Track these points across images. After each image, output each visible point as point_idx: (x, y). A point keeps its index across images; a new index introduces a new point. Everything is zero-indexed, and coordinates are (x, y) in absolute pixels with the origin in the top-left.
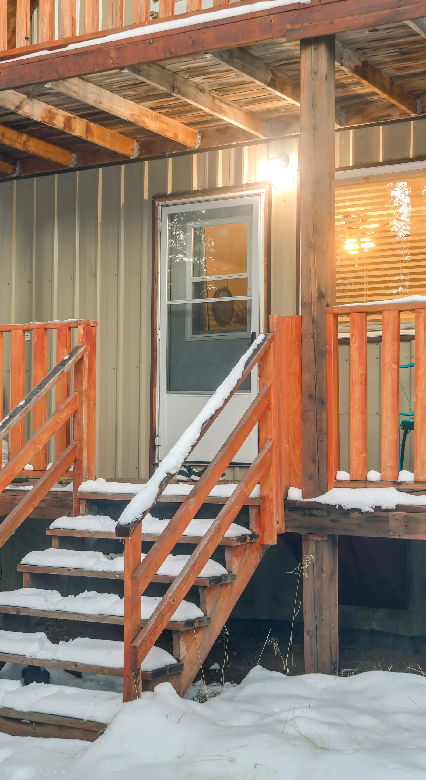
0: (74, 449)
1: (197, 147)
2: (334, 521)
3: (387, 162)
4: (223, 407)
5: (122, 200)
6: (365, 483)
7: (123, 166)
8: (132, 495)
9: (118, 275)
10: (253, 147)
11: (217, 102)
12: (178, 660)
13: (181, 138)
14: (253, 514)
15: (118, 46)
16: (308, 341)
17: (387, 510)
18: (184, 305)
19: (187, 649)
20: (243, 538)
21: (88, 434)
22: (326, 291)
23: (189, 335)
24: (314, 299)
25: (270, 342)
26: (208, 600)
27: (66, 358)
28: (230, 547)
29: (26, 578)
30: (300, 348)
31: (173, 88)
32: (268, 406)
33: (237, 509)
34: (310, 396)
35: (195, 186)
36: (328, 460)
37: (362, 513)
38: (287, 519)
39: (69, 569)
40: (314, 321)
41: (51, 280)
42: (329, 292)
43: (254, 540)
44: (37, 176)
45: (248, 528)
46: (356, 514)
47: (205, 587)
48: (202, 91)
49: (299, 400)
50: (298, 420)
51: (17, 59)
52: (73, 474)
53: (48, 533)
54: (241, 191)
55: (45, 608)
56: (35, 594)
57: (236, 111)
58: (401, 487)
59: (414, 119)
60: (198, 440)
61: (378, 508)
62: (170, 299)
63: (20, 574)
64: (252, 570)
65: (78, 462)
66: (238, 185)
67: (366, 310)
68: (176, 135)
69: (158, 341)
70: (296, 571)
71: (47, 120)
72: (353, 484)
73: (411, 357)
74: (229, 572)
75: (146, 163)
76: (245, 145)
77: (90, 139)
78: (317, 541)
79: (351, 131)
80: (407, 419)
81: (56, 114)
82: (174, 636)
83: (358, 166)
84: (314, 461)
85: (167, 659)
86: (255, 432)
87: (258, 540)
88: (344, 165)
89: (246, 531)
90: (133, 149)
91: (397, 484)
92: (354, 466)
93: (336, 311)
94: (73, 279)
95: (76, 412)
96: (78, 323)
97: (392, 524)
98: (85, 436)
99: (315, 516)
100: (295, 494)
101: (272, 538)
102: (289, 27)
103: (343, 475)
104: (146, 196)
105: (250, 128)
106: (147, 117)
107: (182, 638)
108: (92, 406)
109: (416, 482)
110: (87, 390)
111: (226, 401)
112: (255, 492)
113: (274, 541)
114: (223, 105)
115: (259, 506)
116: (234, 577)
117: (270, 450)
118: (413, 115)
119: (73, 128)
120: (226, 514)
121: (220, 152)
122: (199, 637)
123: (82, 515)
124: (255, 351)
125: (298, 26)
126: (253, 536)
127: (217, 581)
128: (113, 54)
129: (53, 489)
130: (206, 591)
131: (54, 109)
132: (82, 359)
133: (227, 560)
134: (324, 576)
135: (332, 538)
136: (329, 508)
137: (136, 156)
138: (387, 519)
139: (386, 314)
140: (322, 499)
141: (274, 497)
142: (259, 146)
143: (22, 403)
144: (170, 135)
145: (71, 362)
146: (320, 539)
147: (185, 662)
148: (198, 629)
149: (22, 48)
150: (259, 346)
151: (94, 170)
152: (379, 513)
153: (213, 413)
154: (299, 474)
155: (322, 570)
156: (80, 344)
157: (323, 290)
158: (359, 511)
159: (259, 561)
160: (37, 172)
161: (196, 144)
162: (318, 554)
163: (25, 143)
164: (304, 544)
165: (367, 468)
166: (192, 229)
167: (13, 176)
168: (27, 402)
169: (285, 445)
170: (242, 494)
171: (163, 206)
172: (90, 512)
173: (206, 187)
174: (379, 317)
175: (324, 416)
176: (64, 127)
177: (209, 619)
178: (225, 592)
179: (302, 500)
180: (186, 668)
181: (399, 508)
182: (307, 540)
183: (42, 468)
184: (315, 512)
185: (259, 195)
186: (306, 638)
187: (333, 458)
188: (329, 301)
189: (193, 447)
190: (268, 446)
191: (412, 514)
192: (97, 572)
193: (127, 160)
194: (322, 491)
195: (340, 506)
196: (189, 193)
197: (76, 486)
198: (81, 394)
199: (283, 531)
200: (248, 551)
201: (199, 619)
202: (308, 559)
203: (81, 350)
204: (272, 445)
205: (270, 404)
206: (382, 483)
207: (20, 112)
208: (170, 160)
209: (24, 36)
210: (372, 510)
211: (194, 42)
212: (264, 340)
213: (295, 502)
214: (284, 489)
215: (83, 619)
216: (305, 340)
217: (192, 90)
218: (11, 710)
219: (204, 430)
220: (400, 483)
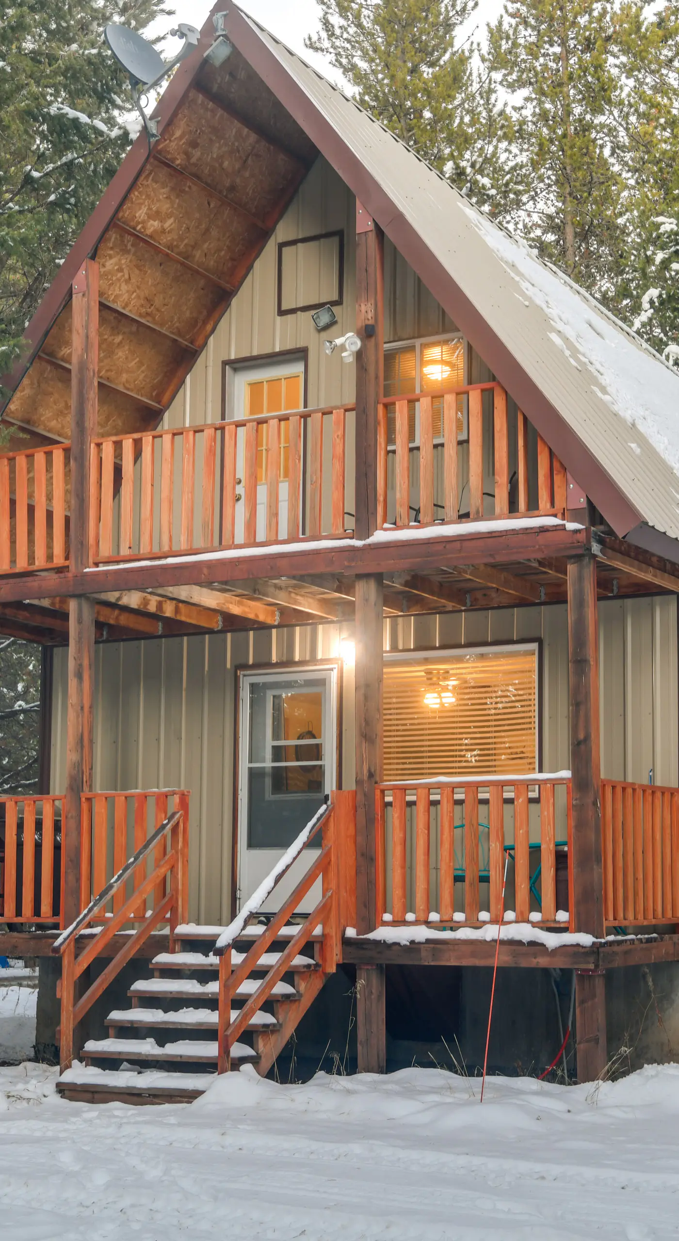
0: (171, 899)
1: (276, 623)
2: (379, 953)
3: (443, 647)
4: (292, 863)
5: (206, 668)
6: (404, 923)
7: (207, 636)
8: (219, 935)
9: (201, 738)
10: (326, 626)
11: (293, 595)
12: (257, 1053)
13: (262, 618)
14: (317, 947)
15: (209, 564)
16: (361, 812)
17: (419, 943)
18: (264, 768)
19: (264, 1046)
20: (308, 966)
21: (183, 884)
22: (375, 771)
23: (269, 796)
24: (366, 778)
25: (331, 812)
26: (280, 1011)
27: (165, 822)
28: (299, 973)
29: (134, 1001)
30: (355, 817)
31: (255, 591)
32: (329, 863)
33: (303, 943)
34: (363, 855)
35: (274, 659)
36: (376, 904)
37: (401, 946)
38: (344, 952)
39: (171, 993)
40: (365, 795)
41: (137, 741)
42: (378, 772)
43: (318, 968)
44: (123, 640)
45: (312, 958)
46: (397, 946)
47: (279, 1001)
48: (280, 588)
49: (354, 857)
50: (353, 873)
51: (122, 566)
52: (169, 920)
53: (151, 966)
54: (316, 665)
55: (153, 1020)
56: (142, 1012)
57: (310, 600)
58: (430, 925)
59: (465, 611)
60: (273, 889)
61: (412, 942)
62: (251, 761)
63: (130, 998)
64: (315, 993)
65: (174, 910)
66: (313, 660)
67: (404, 787)
68: (257, 615)
69: (239, 801)
70: (351, 993)
71: (142, 607)
72: (395, 923)
73: (463, 818)
74: (297, 992)
75: (229, 635)
76: (320, 623)
77: (178, 618)
78: (368, 969)
79: (412, 617)
80: (459, 873)
81: (150, 600)
82: (254, 1035)
83: (417, 649)
84: (365, 906)
85: (248, 1051)
86: (319, 881)
87: (321, 969)
88: (406, 647)
89: (311, 962)
90: (217, 622)
91: (427, 923)
92: (396, 910)
93: (382, 787)
94: (158, 740)
95: (173, 867)
96: (174, 793)
97: (424, 954)
98: (180, 887)
99: (366, 949)
100: (351, 932)
101: (332, 967)
102: (346, 563)
103: (387, 917)
104: (228, 666)
105: (322, 612)
106: (231, 603)
107: (260, 1037)
108: (186, 862)
109: (441, 921)
110: (181, 849)
111: (295, 859)
112: (318, 931)
113: (333, 969)
114: (298, 597)
115: (322, 942)
116: (301, 995)
117: (331, 897)
118: (463, 608)
119: (164, 609)
120: (294, 945)
121: (298, 629)
122: (273, 1038)
123: (178, 952)
124: (319, 819)
125: (353, 564)
126: (317, 965)
127: (287, 997)
128: (205, 571)
129: (153, 933)
130: (279, 1005)
131: (149, 597)
132: (178, 823)
133: (296, 983)
134: (373, 997)
135: (380, 967)
136: (377, 943)
137: (220, 628)
138: (419, 950)
139: (419, 790)
140: (371, 936)
141: (334, 934)
142: (332, 625)
143: (132, 860)
144: (251, 616)
145: (169, 826)
146: (370, 967)
147: (263, 1055)
148: (273, 1032)
149: (124, 556)
150: (322, 815)
151: (180, 638)
152: (414, 946)
153: (284, 868)
154: (354, 915)
155: (372, 992)
156: (176, 810)
157: (373, 770)
158: (398, 944)
159: (322, 986)
160: (124, 637)
161: (275, 621)
162: (368, 981)
163: (117, 618)
164: (358, 972)
165: (405, 912)
166: (272, 697)
167: (100, 640)
168: (136, 859)
169: (343, 894)
170: (307, 932)
171: (244, 676)
172: (184, 950)
173: (285, 659)
174: (414, 791)
175: (373, 870)
176: (157, 611)
177: (281, 1025)
178: (294, 1006)
179: (356, 937)
180: (263, 1060)
181: (428, 941)
182: (360, 969)
183: (142, 915)
184: (365, 946)
185: (332, 669)
186: (359, 1047)
187: (380, 904)
188: (378, 779)
189: (269, 893)
190: (329, 894)
191: (438, 946)
192: (194, 994)
193: (211, 632)
194: (372, 929)
195: (384, 941)
196: (269, 665)
197: (173, 929)
198: (177, 852)
199: (341, 962)
200: (313, 977)
201: (274, 1025)
202: (361, 983)
203: (177, 816)
204: (332, 894)
205: (330, 860)
206: (416, 923)
207: (120, 603)
208: (251, 633)
209: (128, 546)
210: (408, 944)
211: (272, 568)
212: (326, 811)
213: (350, 939)
214: (342, 928)
215: (184, 1027)
216: (359, 810)
217: (271, 590)
218: (134, 1088)
219: (277, 880)
220: (430, 922)
